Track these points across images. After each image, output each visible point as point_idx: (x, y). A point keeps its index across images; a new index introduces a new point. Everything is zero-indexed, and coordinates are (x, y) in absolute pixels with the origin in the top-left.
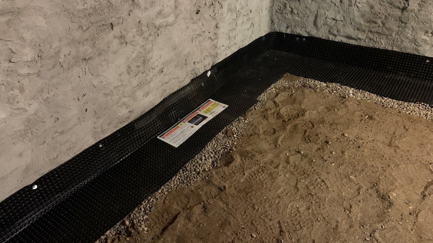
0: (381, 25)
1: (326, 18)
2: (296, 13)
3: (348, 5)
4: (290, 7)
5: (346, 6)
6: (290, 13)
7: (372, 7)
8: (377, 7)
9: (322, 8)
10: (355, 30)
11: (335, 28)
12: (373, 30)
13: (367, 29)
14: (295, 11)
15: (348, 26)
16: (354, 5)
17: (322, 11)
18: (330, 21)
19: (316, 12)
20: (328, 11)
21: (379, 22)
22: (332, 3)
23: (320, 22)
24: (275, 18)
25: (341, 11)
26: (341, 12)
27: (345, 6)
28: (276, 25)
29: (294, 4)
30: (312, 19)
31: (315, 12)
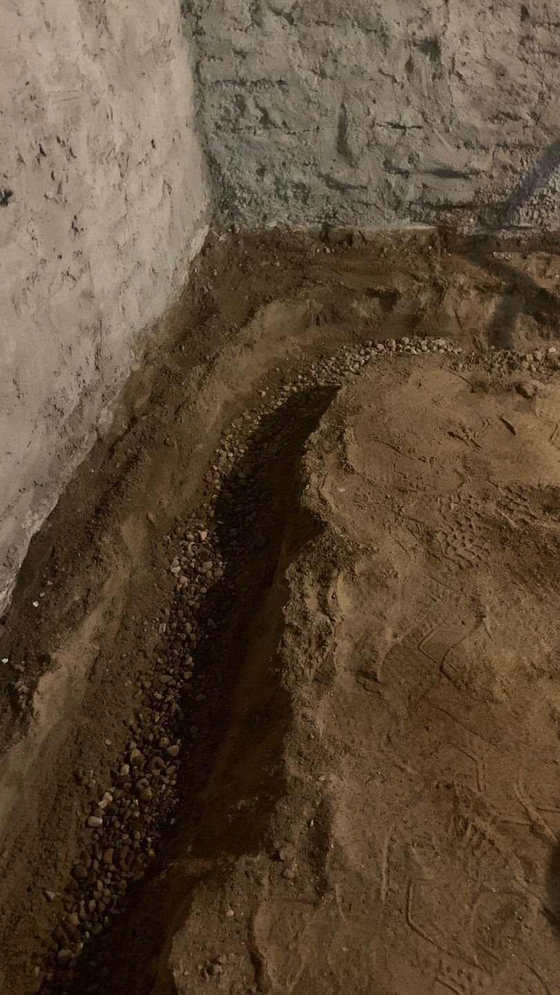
0: (531, 122)
1: (372, 126)
2: (279, 122)
3: (431, 76)
4: (257, 106)
5: (427, 79)
6: (261, 126)
7: (501, 73)
8: (515, 70)
9: (356, 95)
10: (458, 147)
11: (401, 150)
12: (509, 140)
13: (493, 141)
14: (276, 117)
15: (440, 141)
16: (450, 74)
17: (356, 108)
18: (386, 132)
19: (338, 110)
20: (374, 102)
21: (524, 112)
22: (383, 77)
23: (356, 140)
24: (217, 146)
25: (414, 96)
26: (415, 99)
27: (424, 80)
28: (224, 171)
29: (269, 95)
30: (329, 135)
31: (337, 112)
